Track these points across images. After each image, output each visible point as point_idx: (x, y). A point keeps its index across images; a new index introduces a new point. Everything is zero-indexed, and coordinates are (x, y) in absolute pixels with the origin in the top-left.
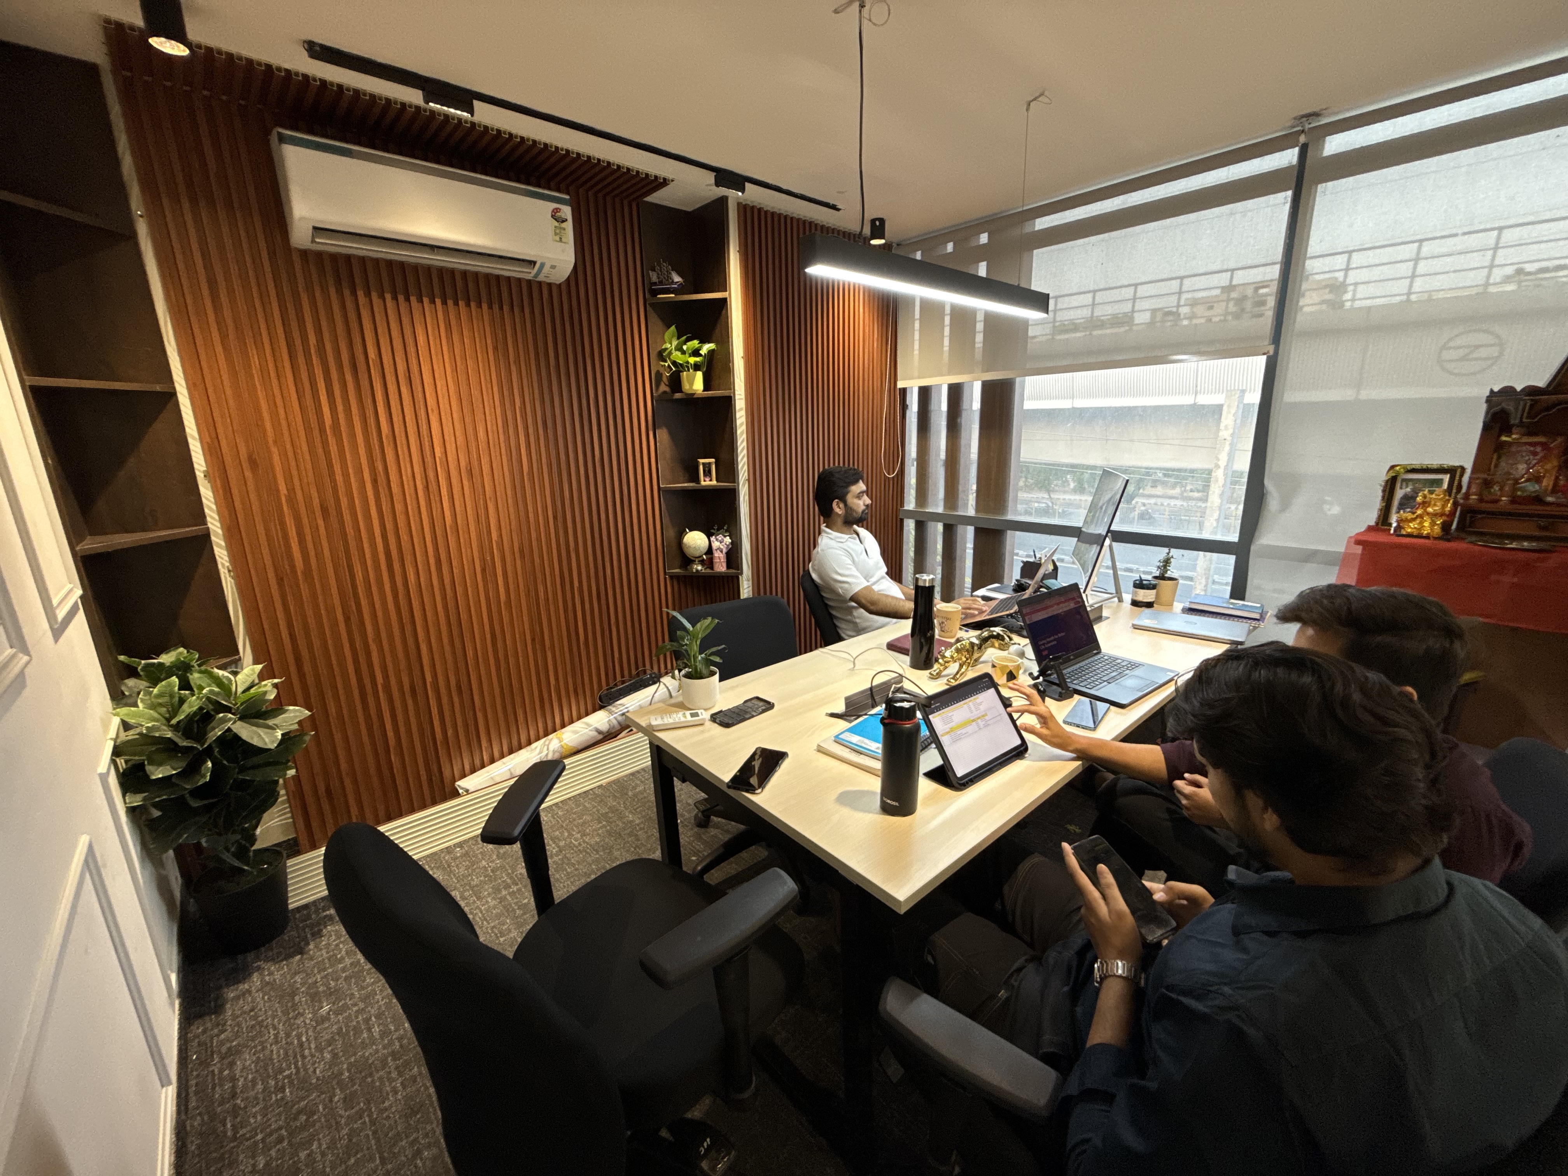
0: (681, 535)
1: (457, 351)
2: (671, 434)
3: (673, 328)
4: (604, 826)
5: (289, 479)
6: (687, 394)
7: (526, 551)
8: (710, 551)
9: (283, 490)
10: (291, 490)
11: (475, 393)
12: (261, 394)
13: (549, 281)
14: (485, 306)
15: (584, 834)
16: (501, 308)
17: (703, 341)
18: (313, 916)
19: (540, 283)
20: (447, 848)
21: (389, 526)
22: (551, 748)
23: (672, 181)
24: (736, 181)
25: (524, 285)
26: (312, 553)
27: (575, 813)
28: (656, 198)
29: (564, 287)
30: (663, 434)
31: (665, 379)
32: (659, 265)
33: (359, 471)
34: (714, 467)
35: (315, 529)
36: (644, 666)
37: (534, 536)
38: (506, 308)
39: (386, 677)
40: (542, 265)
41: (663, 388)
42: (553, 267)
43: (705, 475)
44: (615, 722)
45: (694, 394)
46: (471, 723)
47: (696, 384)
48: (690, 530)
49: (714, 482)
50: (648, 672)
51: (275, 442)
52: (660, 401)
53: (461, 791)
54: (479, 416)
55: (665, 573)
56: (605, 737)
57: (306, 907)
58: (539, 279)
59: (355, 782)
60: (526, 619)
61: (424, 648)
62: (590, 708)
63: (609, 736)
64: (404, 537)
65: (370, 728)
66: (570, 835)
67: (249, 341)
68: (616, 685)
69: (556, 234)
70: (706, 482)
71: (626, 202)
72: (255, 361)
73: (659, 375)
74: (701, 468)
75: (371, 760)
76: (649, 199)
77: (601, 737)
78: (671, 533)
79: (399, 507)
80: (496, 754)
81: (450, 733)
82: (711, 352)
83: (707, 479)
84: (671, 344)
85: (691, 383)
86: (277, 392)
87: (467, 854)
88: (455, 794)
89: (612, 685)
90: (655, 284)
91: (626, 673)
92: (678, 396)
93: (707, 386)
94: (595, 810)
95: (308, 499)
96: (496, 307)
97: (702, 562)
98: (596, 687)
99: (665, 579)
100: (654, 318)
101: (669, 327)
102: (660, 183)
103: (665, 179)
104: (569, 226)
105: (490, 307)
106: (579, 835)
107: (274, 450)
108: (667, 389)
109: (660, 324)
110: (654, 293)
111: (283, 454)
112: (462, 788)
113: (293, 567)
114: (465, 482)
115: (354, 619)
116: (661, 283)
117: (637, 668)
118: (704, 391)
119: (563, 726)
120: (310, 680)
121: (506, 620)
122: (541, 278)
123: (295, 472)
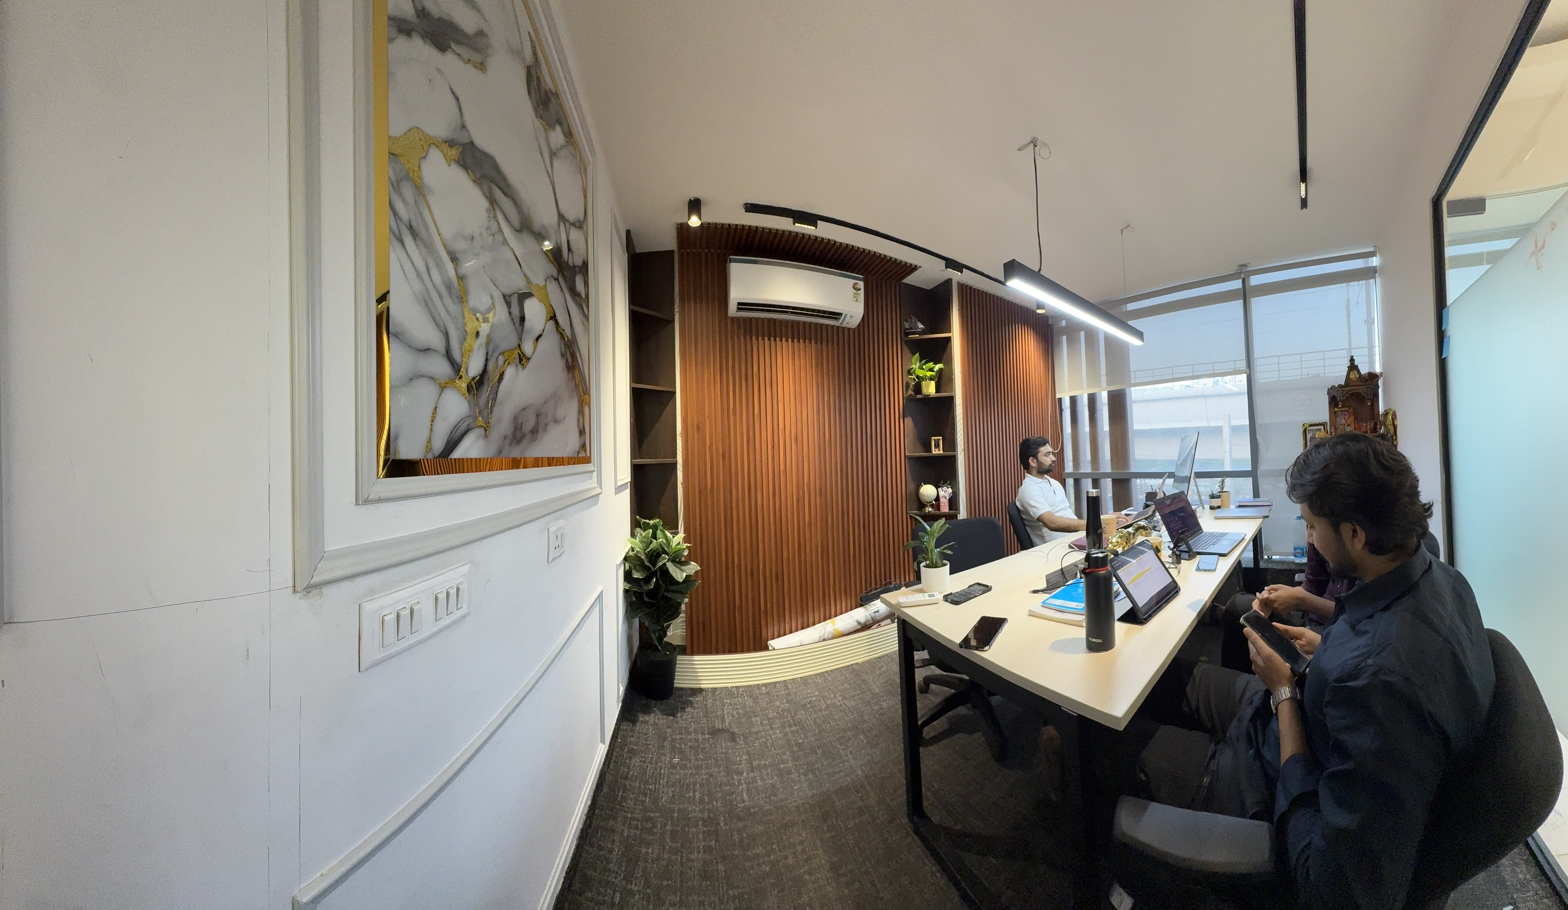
0: (918, 487)
1: (796, 367)
2: (914, 421)
3: (917, 354)
4: (858, 694)
5: (711, 439)
6: (925, 395)
7: (823, 491)
8: (937, 499)
9: (708, 443)
10: (711, 444)
11: (804, 391)
12: (706, 391)
13: (848, 327)
14: (813, 342)
15: (844, 698)
16: (822, 343)
17: (935, 364)
18: (684, 697)
19: (843, 328)
20: (758, 685)
21: (752, 467)
22: (827, 630)
23: (920, 267)
24: (958, 266)
25: (835, 328)
26: (715, 479)
27: (839, 681)
28: (909, 280)
29: (856, 330)
30: (909, 421)
31: (911, 387)
32: (911, 318)
33: (742, 435)
34: (941, 442)
35: (718, 465)
36: (890, 579)
37: (828, 481)
38: (824, 344)
39: (739, 561)
40: (846, 315)
41: (910, 392)
42: (852, 317)
43: (935, 447)
44: (870, 617)
45: (929, 395)
46: (781, 602)
47: (930, 389)
48: (925, 484)
49: (941, 452)
50: (893, 583)
51: (708, 417)
52: (909, 400)
53: (770, 648)
54: (804, 405)
55: (907, 514)
56: (862, 627)
57: (682, 689)
58: (843, 326)
59: (716, 620)
60: (819, 536)
61: (761, 545)
62: (854, 605)
63: (864, 627)
64: (759, 476)
65: (728, 591)
66: (835, 696)
67: (706, 365)
68: (871, 591)
69: (854, 297)
70: (935, 452)
71: (893, 283)
72: (706, 376)
73: (908, 384)
74: (933, 442)
75: (726, 612)
76: (906, 281)
77: (859, 627)
78: (911, 486)
79: (758, 458)
80: (794, 628)
81: (769, 606)
82: (941, 370)
83: (937, 450)
84: (915, 366)
85: (928, 389)
86: (713, 390)
87: (768, 693)
88: (766, 648)
89: (869, 590)
90: (907, 329)
91: (878, 583)
92: (919, 396)
93: (937, 391)
94: (852, 681)
95: (717, 449)
96: (819, 343)
97: (932, 506)
98: (858, 591)
99: (907, 517)
100: (906, 349)
101: (914, 354)
102: (912, 269)
103: (916, 266)
104: (862, 293)
105: (816, 343)
106: (841, 698)
107: (707, 421)
108: (913, 393)
109: (909, 354)
110: (907, 334)
111: (710, 422)
112: (772, 646)
113: (706, 486)
114: (793, 445)
115: (729, 522)
116: (911, 328)
117: (886, 580)
118: (936, 393)
119: (836, 616)
120: (705, 553)
121: (808, 535)
122: (844, 325)
123: (714, 433)
